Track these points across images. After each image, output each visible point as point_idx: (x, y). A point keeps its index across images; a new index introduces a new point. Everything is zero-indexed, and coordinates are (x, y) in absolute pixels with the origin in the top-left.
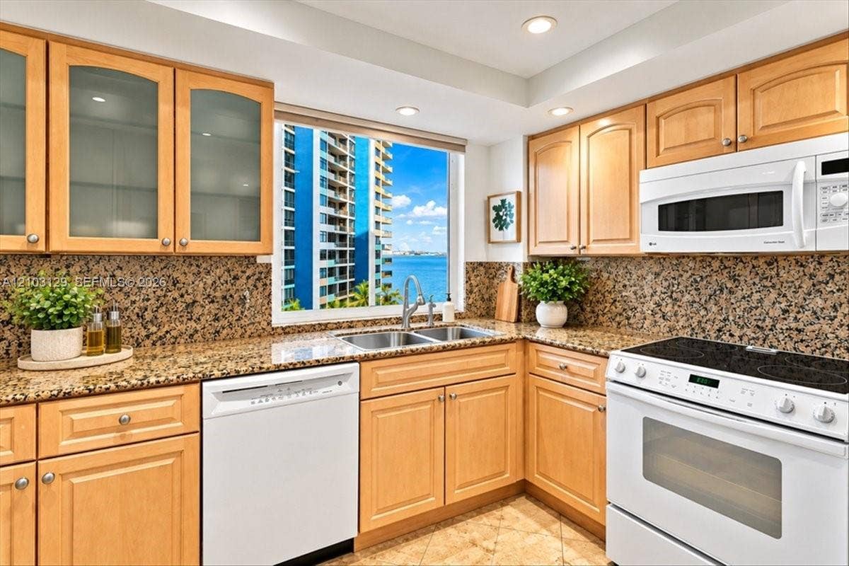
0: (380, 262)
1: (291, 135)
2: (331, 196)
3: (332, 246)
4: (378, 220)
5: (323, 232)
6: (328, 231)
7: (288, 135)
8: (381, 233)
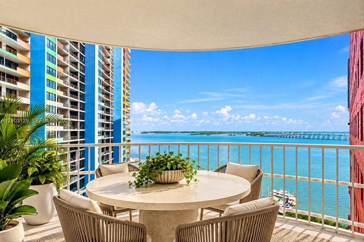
0: (125, 136)
1: (83, 75)
2: (103, 106)
3: (104, 129)
4: (124, 117)
5: (99, 122)
6: (101, 122)
7: (82, 75)
8: (126, 123)
